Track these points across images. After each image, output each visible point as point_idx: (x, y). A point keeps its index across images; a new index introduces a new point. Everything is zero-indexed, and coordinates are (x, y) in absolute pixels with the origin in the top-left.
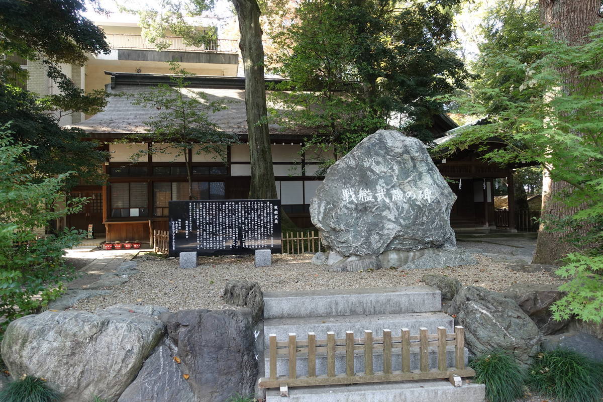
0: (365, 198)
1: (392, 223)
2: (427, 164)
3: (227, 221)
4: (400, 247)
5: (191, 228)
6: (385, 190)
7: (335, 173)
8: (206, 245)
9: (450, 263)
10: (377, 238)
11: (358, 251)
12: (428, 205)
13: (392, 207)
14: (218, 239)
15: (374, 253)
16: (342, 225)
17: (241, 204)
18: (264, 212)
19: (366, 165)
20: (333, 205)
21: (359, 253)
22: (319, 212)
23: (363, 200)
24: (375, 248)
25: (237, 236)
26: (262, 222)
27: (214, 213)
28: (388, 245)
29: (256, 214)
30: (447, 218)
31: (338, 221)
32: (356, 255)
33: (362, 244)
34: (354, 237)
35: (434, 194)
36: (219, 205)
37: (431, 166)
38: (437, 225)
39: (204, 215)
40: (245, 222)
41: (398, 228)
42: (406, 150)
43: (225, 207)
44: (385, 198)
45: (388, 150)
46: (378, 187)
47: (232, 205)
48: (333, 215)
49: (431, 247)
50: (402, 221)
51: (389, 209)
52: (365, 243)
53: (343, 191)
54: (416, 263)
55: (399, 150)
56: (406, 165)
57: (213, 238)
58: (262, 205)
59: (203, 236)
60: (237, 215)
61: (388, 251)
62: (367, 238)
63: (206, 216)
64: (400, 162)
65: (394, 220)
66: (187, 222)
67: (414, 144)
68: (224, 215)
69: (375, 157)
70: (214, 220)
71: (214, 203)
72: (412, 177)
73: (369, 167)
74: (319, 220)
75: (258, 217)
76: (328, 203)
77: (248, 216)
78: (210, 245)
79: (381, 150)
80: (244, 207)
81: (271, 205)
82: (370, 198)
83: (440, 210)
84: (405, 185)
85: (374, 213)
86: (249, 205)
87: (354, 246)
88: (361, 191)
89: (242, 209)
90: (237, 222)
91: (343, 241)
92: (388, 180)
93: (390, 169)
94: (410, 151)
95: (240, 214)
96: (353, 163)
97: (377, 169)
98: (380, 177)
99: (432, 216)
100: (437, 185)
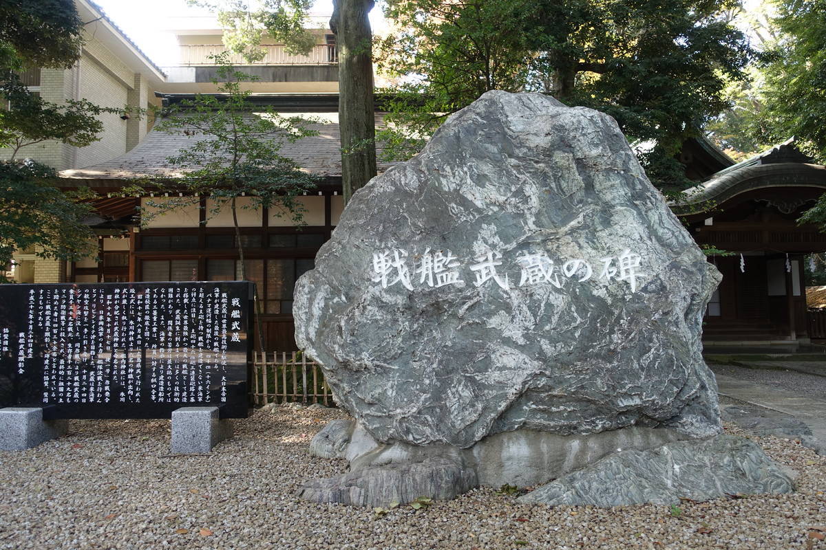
0: (438, 277)
1: (516, 351)
2: (629, 181)
3: (116, 334)
4: (539, 420)
5: (30, 350)
6: (499, 256)
7: (359, 209)
8: (65, 392)
9: (695, 486)
10: (467, 394)
11: (408, 431)
12: (628, 297)
13: (516, 303)
14: (92, 379)
15: (455, 440)
16: (365, 355)
17: (152, 293)
18: (205, 313)
19: (448, 184)
20: (347, 295)
21: (410, 438)
22: (310, 316)
23: (431, 284)
24: (459, 425)
25: (138, 371)
26: (200, 338)
27: (86, 313)
28: (502, 416)
29: (186, 317)
30: (691, 336)
31: (354, 343)
32: (406, 444)
33: (419, 412)
34: (400, 388)
35: (649, 267)
36: (98, 294)
37: (639, 187)
38: (655, 359)
39: (63, 318)
40: (158, 337)
41: (534, 366)
42: (562, 139)
43: (113, 300)
44: (497, 279)
45: (508, 143)
46: (479, 247)
47: (129, 295)
48: (343, 323)
49: (637, 424)
50: (546, 345)
51: (508, 308)
52: (431, 410)
53: (375, 257)
54: (577, 485)
55: (543, 141)
56: (564, 184)
57: (81, 376)
58: (201, 295)
59: (57, 369)
60: (139, 319)
61: (502, 432)
62: (438, 395)
63: (67, 322)
64: (545, 175)
65: (521, 341)
66: (22, 335)
67: (585, 122)
68: (109, 319)
69: (473, 162)
70: (86, 330)
71: (87, 291)
72: (581, 218)
73: (455, 190)
74: (308, 339)
75: (190, 326)
76: (335, 291)
77: (166, 322)
78: (73, 393)
79: (491, 143)
80: (159, 300)
81: (224, 295)
82: (454, 278)
83: (665, 314)
84: (562, 241)
85: (462, 319)
86: (171, 296)
87: (399, 417)
88: (427, 257)
89: (152, 305)
90: (139, 337)
91: (368, 399)
92: (508, 225)
93: (515, 195)
94: (575, 144)
95: (147, 318)
96: (410, 180)
97: (478, 197)
98: (485, 219)
99: (640, 332)
100: (660, 240)
